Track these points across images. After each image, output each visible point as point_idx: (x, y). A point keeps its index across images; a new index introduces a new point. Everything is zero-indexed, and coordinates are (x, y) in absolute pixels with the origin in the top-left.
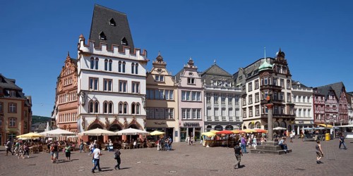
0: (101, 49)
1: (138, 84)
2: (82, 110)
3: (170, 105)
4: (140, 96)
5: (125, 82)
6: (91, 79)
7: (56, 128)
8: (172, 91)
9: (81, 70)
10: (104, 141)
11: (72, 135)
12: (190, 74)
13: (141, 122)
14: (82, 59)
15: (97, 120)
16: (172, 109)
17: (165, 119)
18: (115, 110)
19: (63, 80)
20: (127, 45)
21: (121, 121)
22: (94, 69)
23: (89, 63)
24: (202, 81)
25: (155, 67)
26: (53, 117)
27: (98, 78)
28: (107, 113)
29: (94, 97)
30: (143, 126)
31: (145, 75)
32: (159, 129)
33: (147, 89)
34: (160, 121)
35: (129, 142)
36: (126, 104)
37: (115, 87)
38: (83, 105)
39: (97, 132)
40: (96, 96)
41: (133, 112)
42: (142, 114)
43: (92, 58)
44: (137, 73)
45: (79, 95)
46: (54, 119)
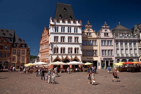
0: (59, 22)
1: (78, 38)
2: (51, 52)
3: (95, 48)
4: (79, 44)
5: (71, 38)
6: (55, 37)
7: (39, 61)
8: (96, 41)
9: (51, 33)
10: (61, 68)
11: (46, 64)
12: (106, 31)
13: (79, 57)
14: (51, 28)
15: (57, 57)
16: (96, 51)
17: (92, 56)
18: (66, 52)
19: (43, 38)
20: (72, 19)
21: (69, 57)
22: (56, 32)
23: (54, 30)
24: (113, 34)
25: (86, 29)
26: (38, 56)
27: (58, 36)
28: (62, 54)
29: (56, 46)
30: (81, 60)
31: (81, 33)
32: (89, 62)
33: (82, 40)
34: (90, 57)
35: (73, 69)
36: (72, 48)
37: (66, 40)
38: (51, 50)
39: (58, 63)
40: (57, 45)
41: (75, 52)
42: (80, 54)
43: (56, 27)
44: (77, 32)
45: (49, 45)
46: (39, 57)
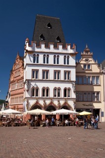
0: (40, 48)
1: (69, 72)
2: (27, 95)
3: (96, 89)
4: (71, 82)
5: (59, 72)
6: (33, 71)
7: (9, 108)
8: (98, 77)
9: (27, 64)
10: (42, 119)
11: (19, 114)
13: (71, 103)
14: (27, 56)
15: (37, 102)
16: (98, 93)
17: (92, 101)
18: (51, 94)
19: (14, 72)
20: (60, 42)
21: (56, 103)
22: (36, 63)
23: (32, 59)
25: (83, 58)
26: (7, 100)
27: (38, 70)
28: (45, 97)
29: (35, 85)
30: (73, 107)
31: (75, 65)
32: (87, 110)
33: (76, 76)
34: (87, 103)
35: (61, 121)
36: (59, 89)
37: (51, 76)
38: (28, 91)
39: (37, 111)
40: (38, 84)
41: (65, 96)
42: (72, 97)
43: (35, 55)
44: (68, 64)
45: (25, 83)
46: (7, 102)
